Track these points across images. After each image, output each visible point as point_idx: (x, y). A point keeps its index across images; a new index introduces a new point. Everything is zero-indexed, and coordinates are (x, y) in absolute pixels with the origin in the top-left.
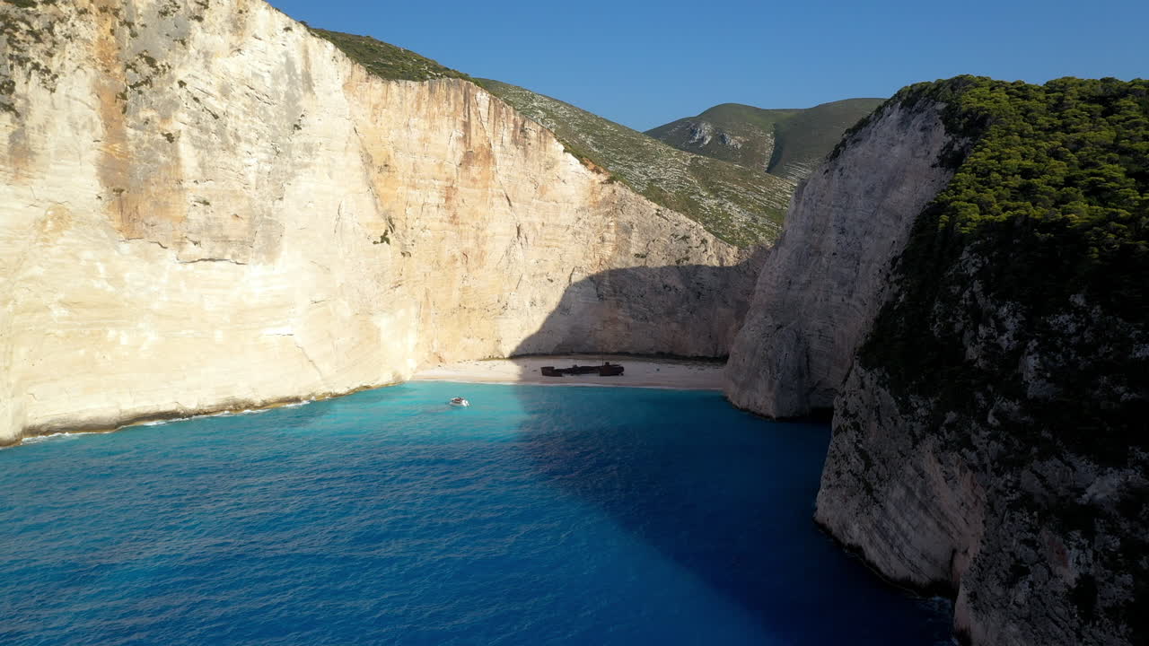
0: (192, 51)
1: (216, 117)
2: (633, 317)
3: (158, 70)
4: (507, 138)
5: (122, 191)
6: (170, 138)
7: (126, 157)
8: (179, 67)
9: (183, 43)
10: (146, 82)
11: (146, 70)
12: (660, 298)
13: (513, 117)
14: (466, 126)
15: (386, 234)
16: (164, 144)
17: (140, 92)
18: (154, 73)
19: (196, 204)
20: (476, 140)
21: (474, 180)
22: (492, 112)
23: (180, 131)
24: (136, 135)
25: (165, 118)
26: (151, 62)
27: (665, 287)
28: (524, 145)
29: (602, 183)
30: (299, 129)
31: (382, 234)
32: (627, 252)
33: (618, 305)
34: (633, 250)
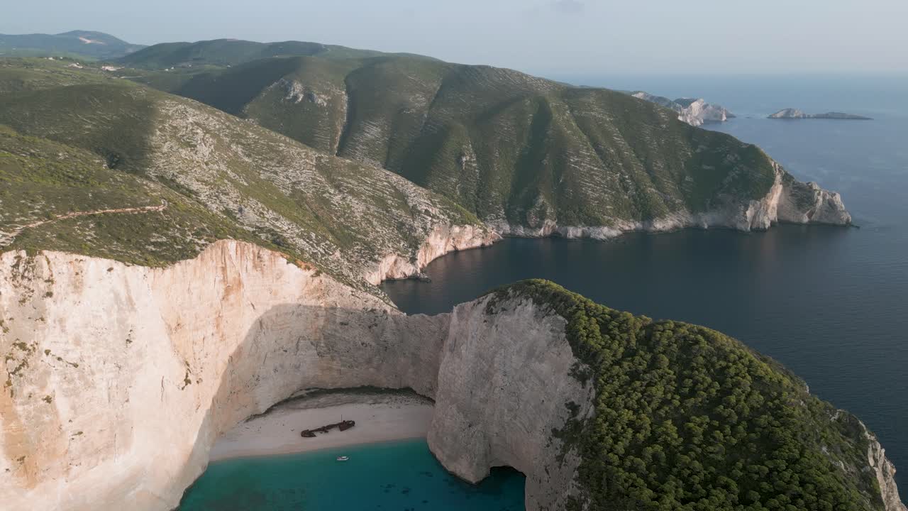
0: (49, 321)
1: (76, 366)
2: (344, 366)
3: (30, 350)
4: (250, 265)
5: (24, 457)
6: (48, 400)
7: (21, 431)
8: (44, 340)
9: (42, 319)
10: (23, 365)
11: (21, 354)
12: (361, 352)
13: (251, 250)
14: (224, 269)
15: (187, 376)
16: (45, 407)
17: (21, 375)
18: (28, 355)
19: (74, 437)
20: (231, 275)
21: (232, 305)
22: (239, 252)
23: (54, 391)
24: (24, 409)
25: (43, 387)
26: (22, 346)
27: (363, 344)
28: (261, 267)
29: (312, 276)
30: (130, 342)
31: (185, 378)
32: (334, 322)
33: (333, 358)
34: (338, 320)
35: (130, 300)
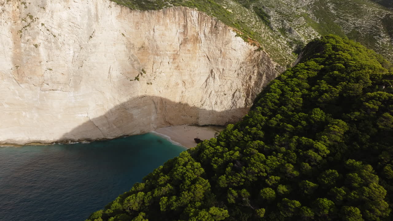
0: (47, 11)
1: (55, 36)
3: (33, 20)
4: (207, 30)
5: (18, 67)
6: (36, 46)
7: (21, 54)
8: (42, 18)
9: (44, 8)
10: (28, 26)
11: (29, 20)
14: (185, 27)
16: (34, 49)
17: (26, 30)
18: (32, 22)
19: (46, 70)
20: (190, 33)
21: (189, 50)
22: (200, 19)
23: (40, 43)
24: (24, 46)
25: (34, 39)
26: (31, 17)
28: (216, 34)
29: (255, 50)
30: (92, 38)
31: (135, 77)
35: (97, 16)
